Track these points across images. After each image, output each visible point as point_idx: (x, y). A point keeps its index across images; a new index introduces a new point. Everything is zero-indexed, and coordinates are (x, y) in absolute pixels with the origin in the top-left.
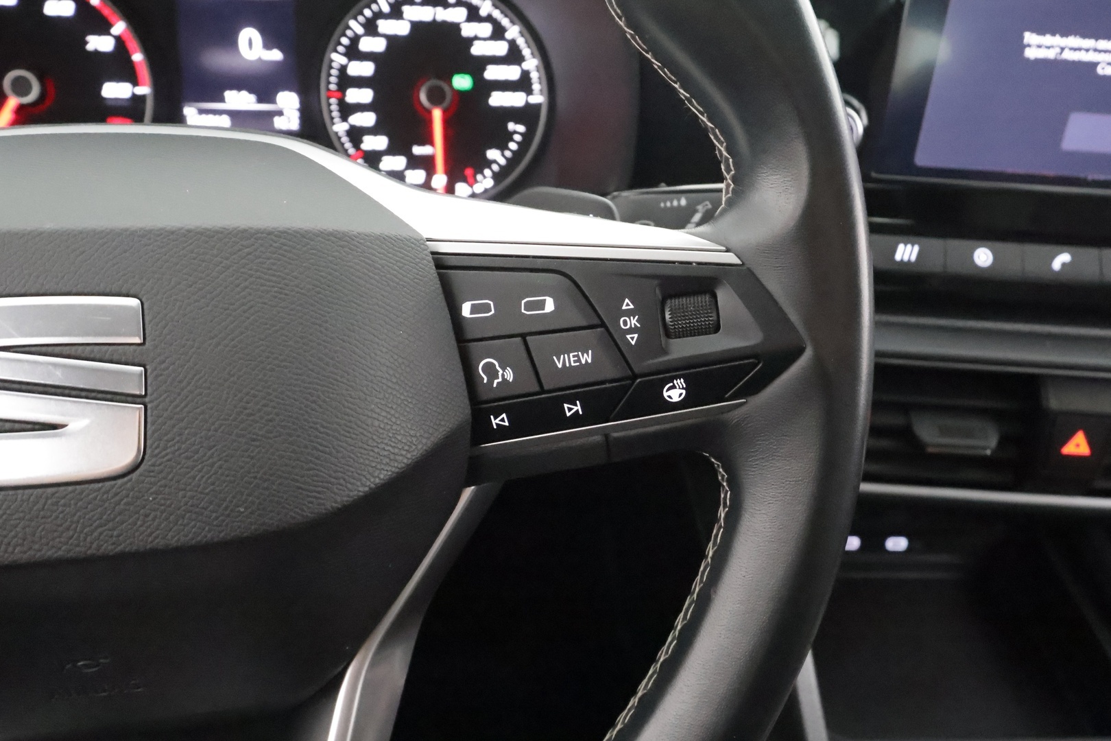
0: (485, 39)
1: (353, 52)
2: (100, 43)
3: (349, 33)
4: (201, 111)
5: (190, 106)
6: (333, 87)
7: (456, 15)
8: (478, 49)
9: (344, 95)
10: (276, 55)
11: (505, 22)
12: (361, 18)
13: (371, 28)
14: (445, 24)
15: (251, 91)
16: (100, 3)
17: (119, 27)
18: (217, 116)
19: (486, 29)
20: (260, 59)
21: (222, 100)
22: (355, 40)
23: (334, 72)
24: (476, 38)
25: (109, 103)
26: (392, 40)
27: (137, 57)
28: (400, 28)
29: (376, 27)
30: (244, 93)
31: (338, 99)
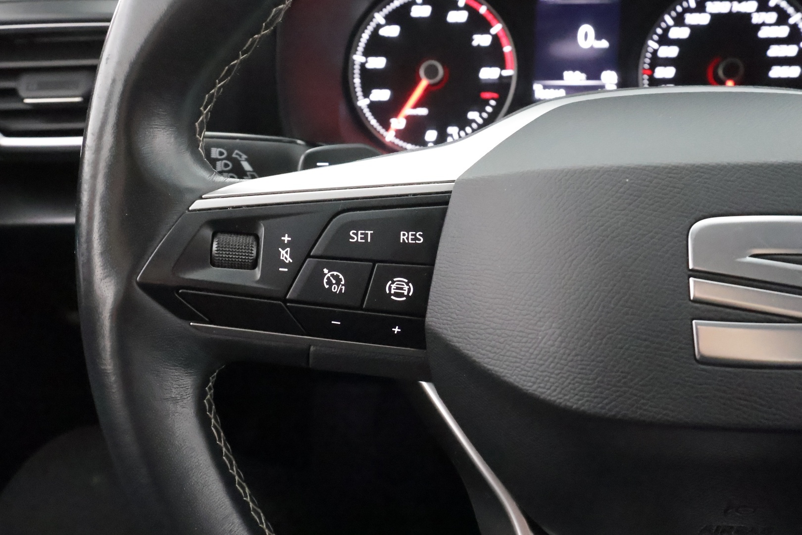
0: (770, 25)
1: (664, 40)
2: (481, 40)
3: (663, 25)
4: (545, 87)
5: (538, 83)
6: (647, 66)
7: (750, 7)
8: (763, 33)
9: (653, 71)
10: (604, 44)
11: (790, 10)
12: (674, 14)
13: (679, 21)
14: (739, 14)
15: (582, 71)
16: (486, 11)
17: (497, 28)
18: (557, 90)
19: (772, 17)
20: (592, 47)
21: (561, 78)
22: (667, 30)
23: (649, 55)
24: (764, 24)
25: (483, 82)
26: (694, 29)
27: (507, 49)
28: (702, 19)
29: (684, 19)
30: (578, 73)
31: (648, 75)
